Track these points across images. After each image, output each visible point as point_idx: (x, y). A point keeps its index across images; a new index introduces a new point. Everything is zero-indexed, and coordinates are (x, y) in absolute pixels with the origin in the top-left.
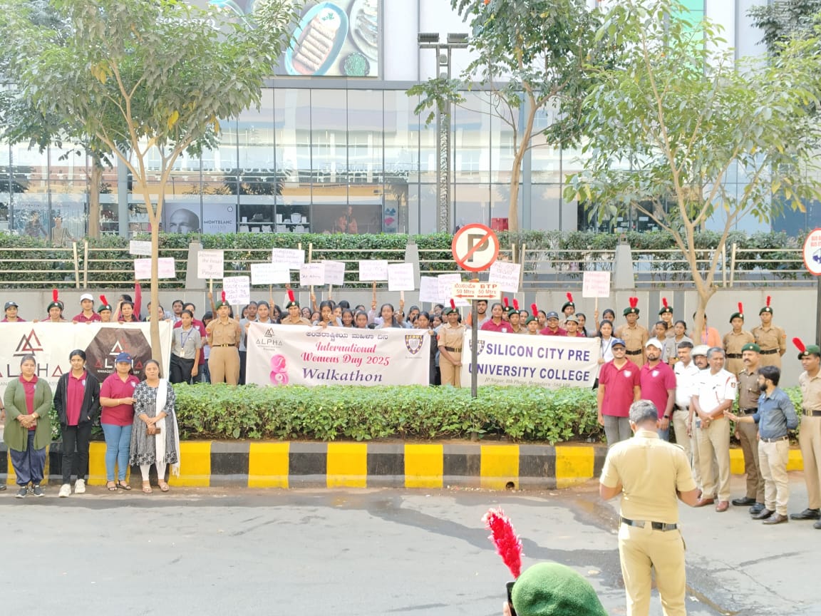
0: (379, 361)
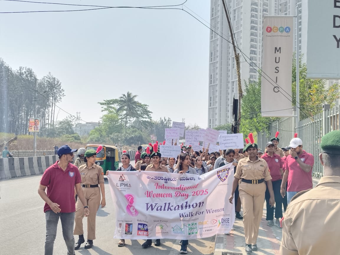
0: (201, 193)
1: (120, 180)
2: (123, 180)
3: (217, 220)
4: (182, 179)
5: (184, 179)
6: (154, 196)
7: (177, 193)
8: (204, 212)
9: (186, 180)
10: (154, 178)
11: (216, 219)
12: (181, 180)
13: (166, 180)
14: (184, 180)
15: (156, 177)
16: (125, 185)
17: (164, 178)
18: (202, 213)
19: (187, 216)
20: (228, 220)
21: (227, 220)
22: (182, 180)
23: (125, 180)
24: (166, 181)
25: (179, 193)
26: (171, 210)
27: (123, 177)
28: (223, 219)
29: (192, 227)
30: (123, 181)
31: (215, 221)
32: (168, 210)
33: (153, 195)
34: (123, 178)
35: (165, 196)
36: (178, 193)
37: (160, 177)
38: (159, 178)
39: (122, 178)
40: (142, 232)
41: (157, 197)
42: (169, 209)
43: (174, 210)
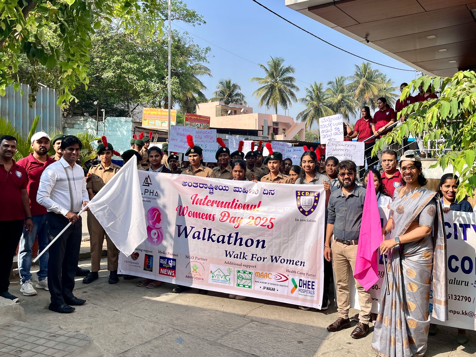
1: (145, 184)
2: (149, 184)
3: (288, 277)
4: (237, 189)
5: (240, 190)
6: (190, 215)
7: (223, 214)
8: (266, 258)
9: (244, 192)
10: (194, 185)
11: (286, 276)
12: (235, 191)
13: (212, 189)
14: (240, 192)
15: (197, 184)
16: (150, 192)
17: (209, 185)
18: (262, 259)
19: (237, 258)
20: (313, 284)
21: (310, 283)
22: (237, 191)
23: (151, 184)
24: (211, 191)
25: (227, 215)
26: (213, 241)
27: (149, 180)
28: (302, 280)
29: (244, 276)
30: (149, 186)
31: (285, 279)
32: (208, 240)
33: (188, 212)
34: (149, 182)
35: (204, 217)
36: (225, 214)
37: (203, 184)
38: (201, 186)
39: (147, 181)
40: (165, 270)
41: (194, 217)
42: (210, 239)
43: (216, 241)
